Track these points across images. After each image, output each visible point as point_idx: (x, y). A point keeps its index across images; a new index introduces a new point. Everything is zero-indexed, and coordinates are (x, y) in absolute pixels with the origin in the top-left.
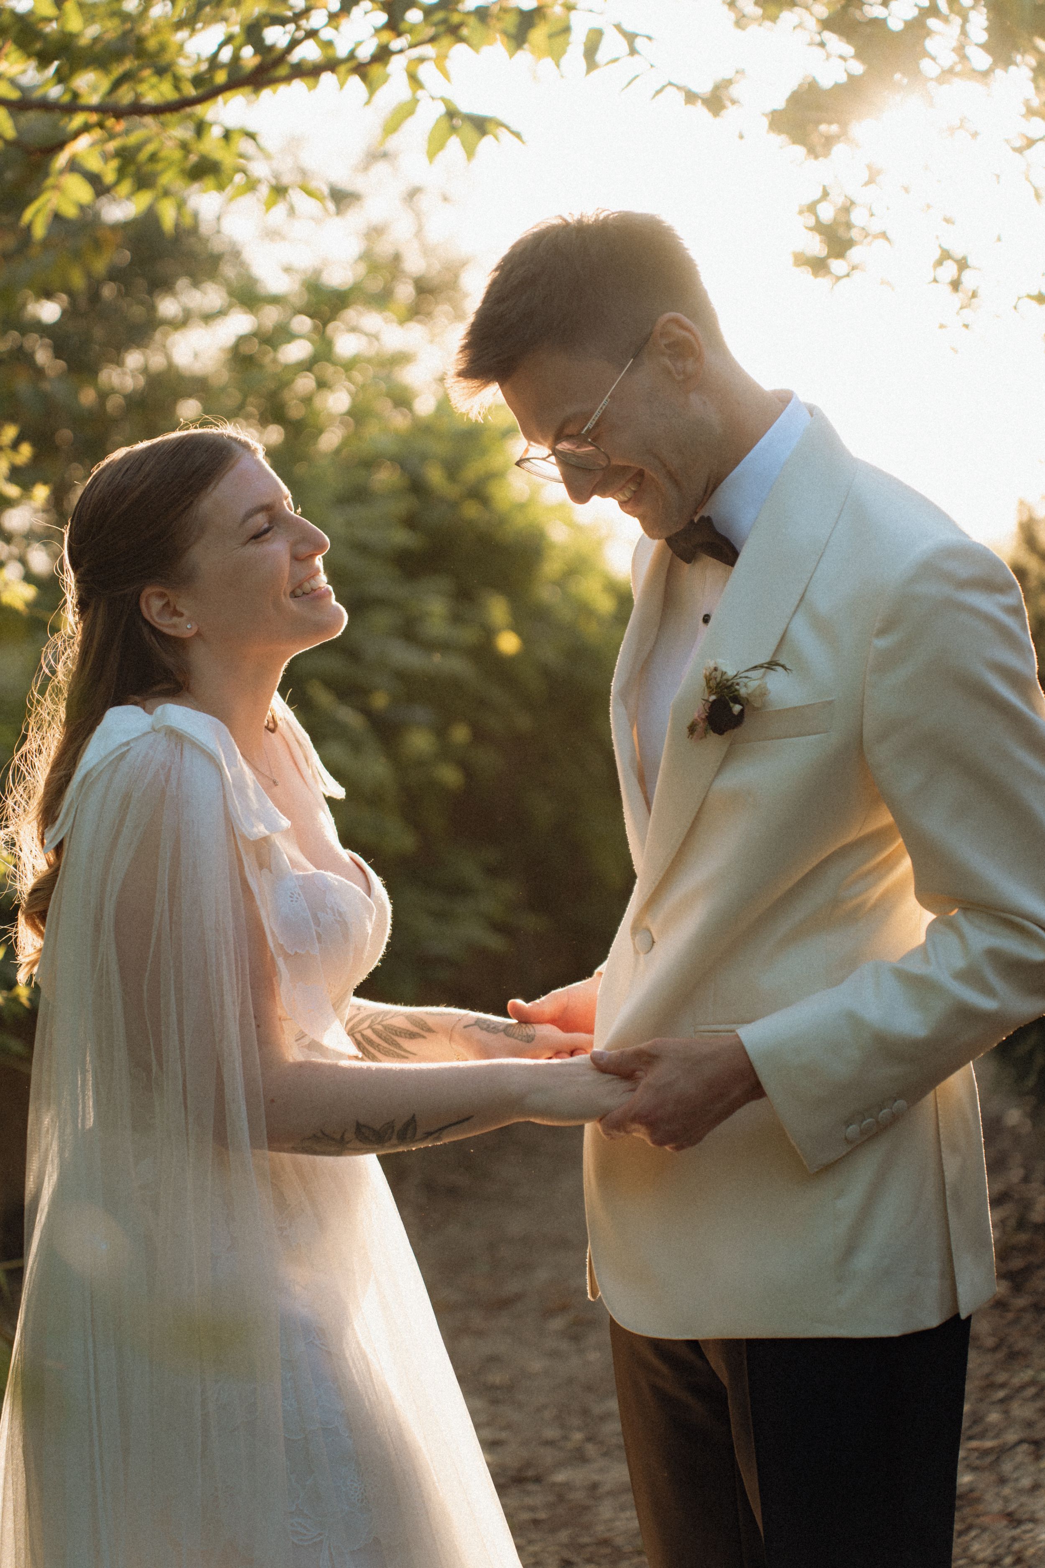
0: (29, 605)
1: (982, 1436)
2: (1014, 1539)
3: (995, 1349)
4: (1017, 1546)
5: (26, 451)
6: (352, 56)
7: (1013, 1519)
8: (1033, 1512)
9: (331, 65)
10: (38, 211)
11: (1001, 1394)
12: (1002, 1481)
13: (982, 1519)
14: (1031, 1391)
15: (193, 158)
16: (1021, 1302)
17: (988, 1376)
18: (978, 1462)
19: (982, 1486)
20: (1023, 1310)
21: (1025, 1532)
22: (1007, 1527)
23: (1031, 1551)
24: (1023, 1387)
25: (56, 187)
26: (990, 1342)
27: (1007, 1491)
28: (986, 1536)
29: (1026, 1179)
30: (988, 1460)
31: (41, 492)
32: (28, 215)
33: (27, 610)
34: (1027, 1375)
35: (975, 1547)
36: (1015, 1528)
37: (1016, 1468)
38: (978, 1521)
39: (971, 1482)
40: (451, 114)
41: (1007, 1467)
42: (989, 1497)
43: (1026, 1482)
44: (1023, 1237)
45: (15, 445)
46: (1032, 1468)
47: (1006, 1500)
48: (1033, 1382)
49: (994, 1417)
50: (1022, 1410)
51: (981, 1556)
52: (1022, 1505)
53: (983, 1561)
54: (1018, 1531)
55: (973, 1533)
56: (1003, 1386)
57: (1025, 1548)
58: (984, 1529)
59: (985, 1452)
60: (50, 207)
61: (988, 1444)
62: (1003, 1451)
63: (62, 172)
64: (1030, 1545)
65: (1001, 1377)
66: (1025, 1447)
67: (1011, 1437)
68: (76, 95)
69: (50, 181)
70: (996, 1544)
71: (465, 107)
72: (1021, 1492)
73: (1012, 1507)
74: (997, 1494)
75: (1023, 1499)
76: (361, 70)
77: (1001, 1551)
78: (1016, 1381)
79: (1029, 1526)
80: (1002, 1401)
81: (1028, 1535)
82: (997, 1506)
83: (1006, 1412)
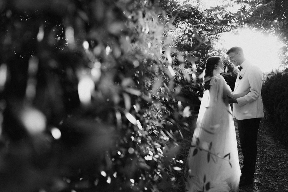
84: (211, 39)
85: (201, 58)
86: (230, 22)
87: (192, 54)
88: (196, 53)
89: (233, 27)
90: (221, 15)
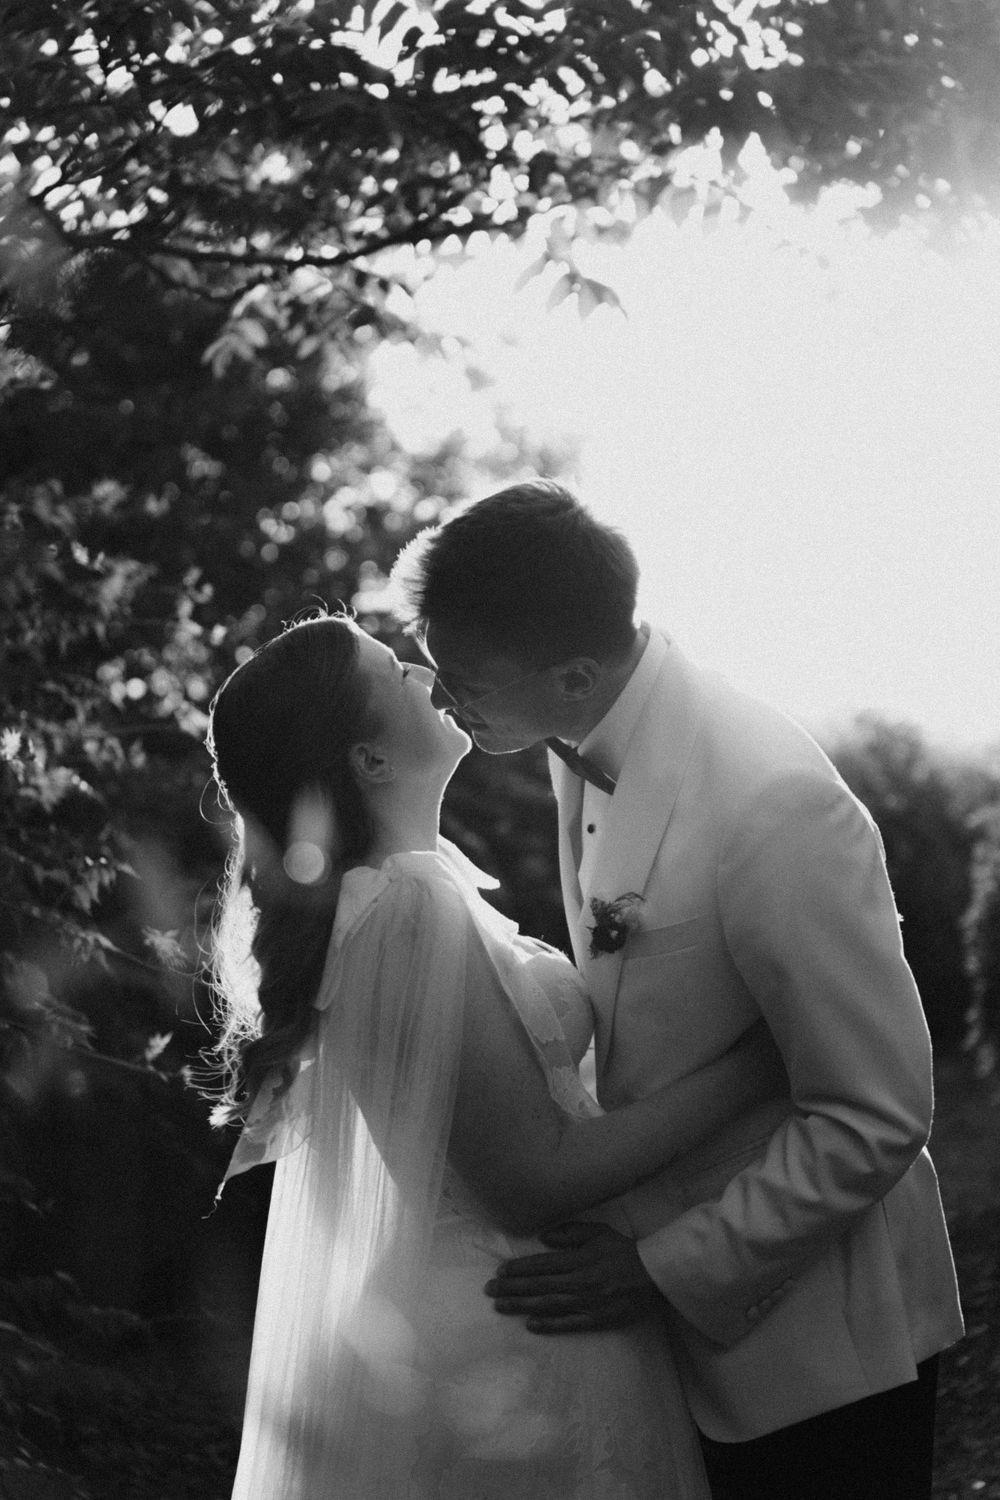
5: (208, 591)
9: (481, 224)
10: (218, 351)
15: (357, 308)
25: (234, 331)
31: (220, 632)
32: (209, 353)
40: (572, 277)
60: (230, 347)
63: (240, 318)
68: (253, 250)
69: (230, 325)
71: (586, 273)
76: (506, 227)
84: (293, 321)
85: (193, 575)
86: (515, 113)
87: (64, 517)
88: (121, 506)
89: (556, 179)
90: (387, 26)
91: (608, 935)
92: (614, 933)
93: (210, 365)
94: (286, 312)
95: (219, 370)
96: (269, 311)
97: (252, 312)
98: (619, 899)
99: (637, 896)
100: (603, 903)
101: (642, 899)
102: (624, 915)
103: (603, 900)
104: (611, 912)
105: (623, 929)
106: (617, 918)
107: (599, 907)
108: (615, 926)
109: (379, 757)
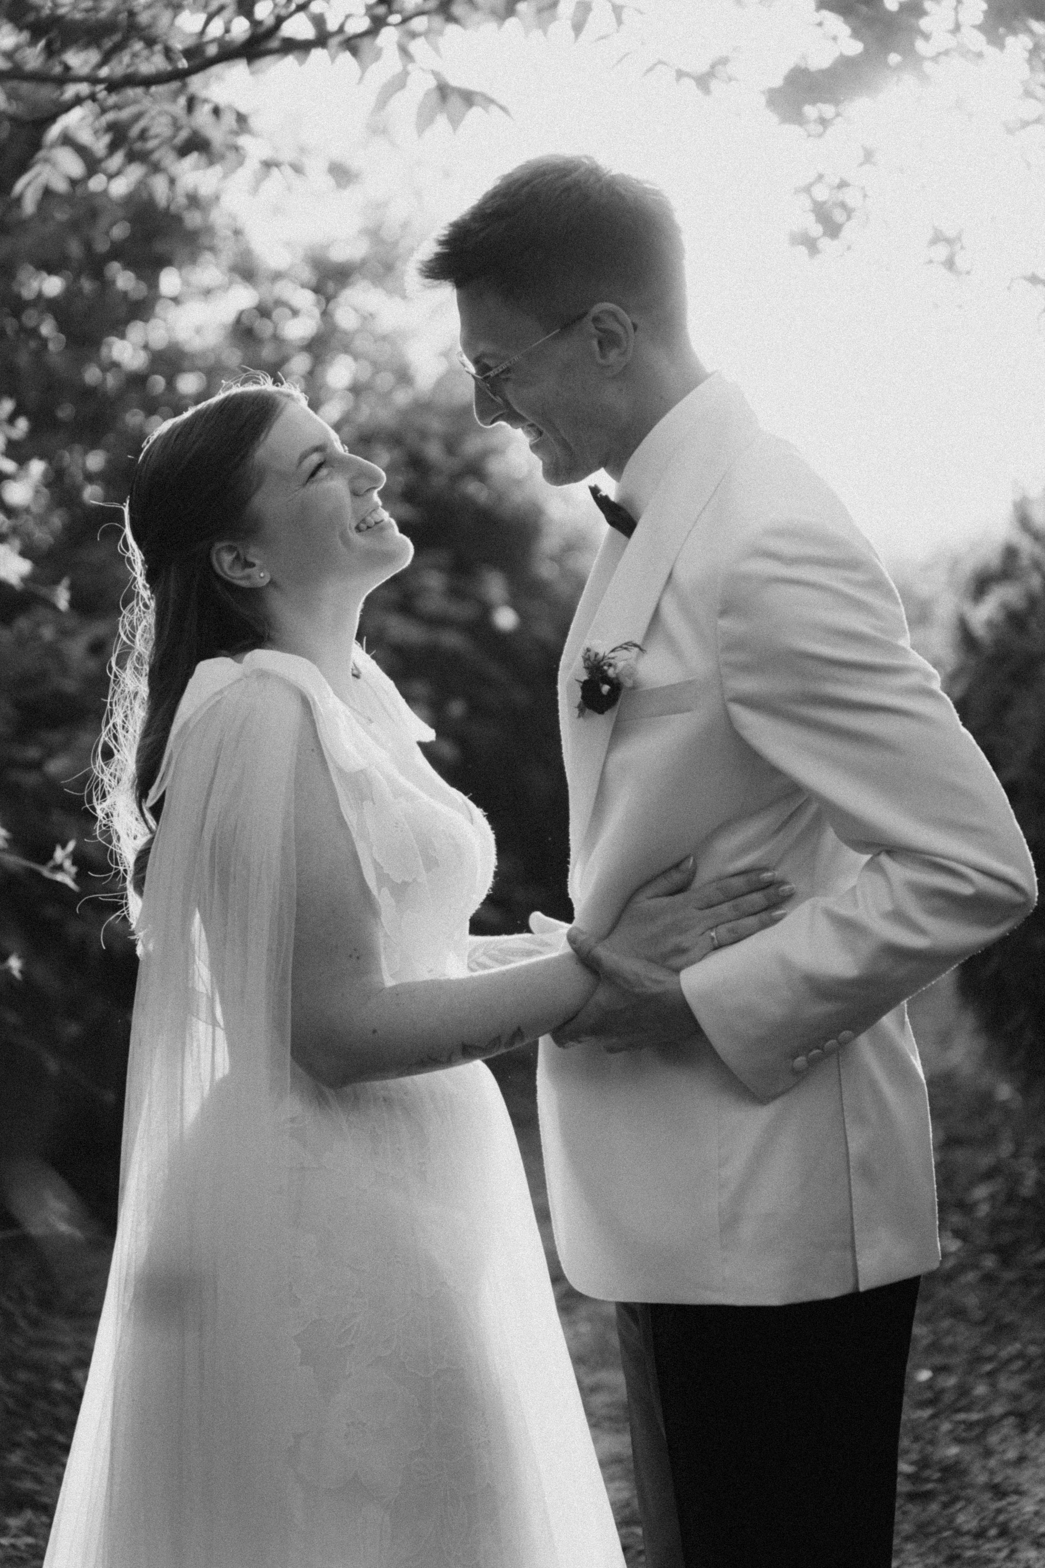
0: (25, 580)
1: (967, 1409)
2: (999, 1511)
3: (984, 1322)
4: (1001, 1518)
5: (22, 425)
6: (341, 30)
7: (998, 1491)
8: (1019, 1485)
9: (322, 39)
10: (29, 184)
11: (988, 1367)
12: (988, 1453)
13: (969, 1491)
14: (1018, 1364)
15: (184, 134)
16: (1009, 1275)
17: (975, 1349)
18: (964, 1434)
19: (968, 1458)
20: (1012, 1283)
21: (1010, 1504)
22: (992, 1499)
23: (1016, 1523)
24: (1011, 1360)
25: (46, 160)
26: (978, 1315)
27: (992, 1463)
28: (971, 1508)
29: (1015, 1155)
30: (977, 1431)
31: (37, 467)
32: (18, 186)
33: (22, 585)
34: (1014, 1348)
35: (961, 1519)
36: (1000, 1499)
37: (1004, 1440)
38: (963, 1494)
39: (957, 1455)
40: (442, 87)
41: (993, 1439)
42: (976, 1467)
43: (1011, 1454)
44: (1012, 1212)
45: (11, 420)
46: (1017, 1441)
47: (992, 1472)
48: (1020, 1355)
49: (981, 1390)
50: (1009, 1384)
51: (966, 1527)
52: (1007, 1478)
53: (968, 1533)
54: (1003, 1503)
55: (959, 1505)
56: (990, 1359)
57: (1011, 1520)
58: (969, 1501)
59: (970, 1425)
60: (41, 181)
61: (975, 1416)
62: (989, 1424)
63: (53, 146)
64: (1016, 1518)
65: (989, 1350)
66: (1011, 1420)
67: (998, 1409)
68: (67, 68)
69: (41, 154)
70: (982, 1515)
72: (1007, 1464)
73: (998, 1479)
74: (984, 1467)
75: (1009, 1472)
76: (352, 44)
77: (985, 1523)
78: (1004, 1354)
79: (1014, 1498)
80: (990, 1374)
81: (1011, 1508)
82: (982, 1479)
83: (993, 1385)
84: (113, 148)
91: (599, 690)
92: (606, 688)
93: (19, 200)
94: (106, 139)
95: (29, 206)
96: (85, 137)
97: (67, 140)
98: (613, 651)
99: (635, 645)
100: (596, 654)
101: (641, 649)
102: (617, 671)
103: (597, 651)
104: (605, 664)
105: (616, 686)
106: (611, 672)
107: (592, 659)
108: (607, 680)
109: (251, 559)
